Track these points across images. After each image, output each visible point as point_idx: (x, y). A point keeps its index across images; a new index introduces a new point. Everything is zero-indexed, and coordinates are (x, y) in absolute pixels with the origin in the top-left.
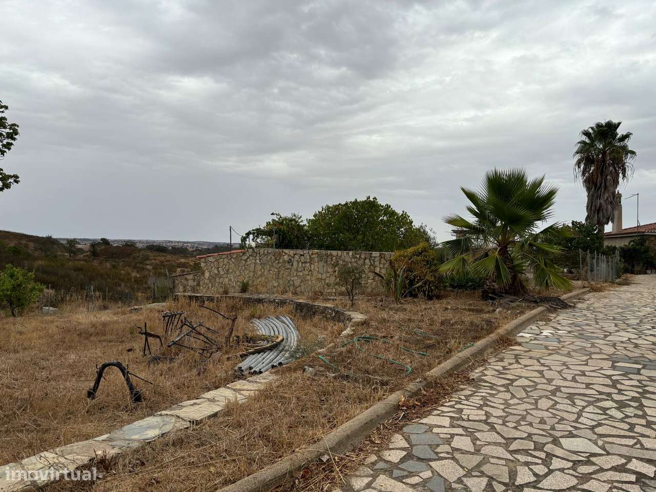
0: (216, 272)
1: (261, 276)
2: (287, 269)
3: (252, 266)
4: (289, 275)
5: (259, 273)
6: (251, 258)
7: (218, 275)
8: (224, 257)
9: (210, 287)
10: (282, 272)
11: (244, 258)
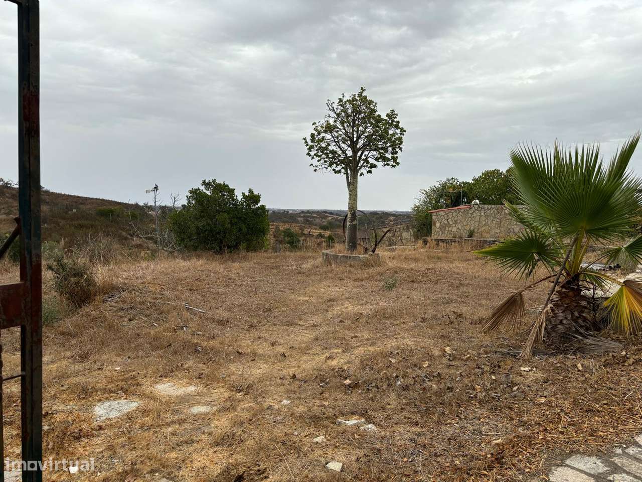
0: (446, 222)
1: (485, 225)
2: (508, 219)
3: (478, 217)
4: (510, 224)
5: (484, 223)
6: (476, 212)
7: (449, 225)
8: (453, 211)
9: (441, 234)
10: (504, 221)
11: (471, 212)
